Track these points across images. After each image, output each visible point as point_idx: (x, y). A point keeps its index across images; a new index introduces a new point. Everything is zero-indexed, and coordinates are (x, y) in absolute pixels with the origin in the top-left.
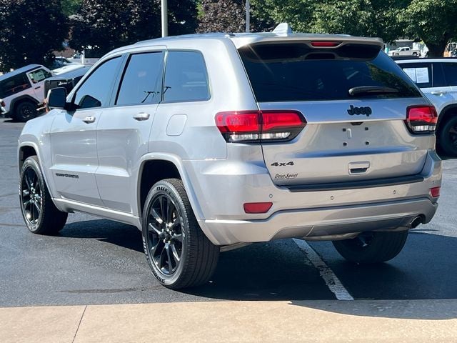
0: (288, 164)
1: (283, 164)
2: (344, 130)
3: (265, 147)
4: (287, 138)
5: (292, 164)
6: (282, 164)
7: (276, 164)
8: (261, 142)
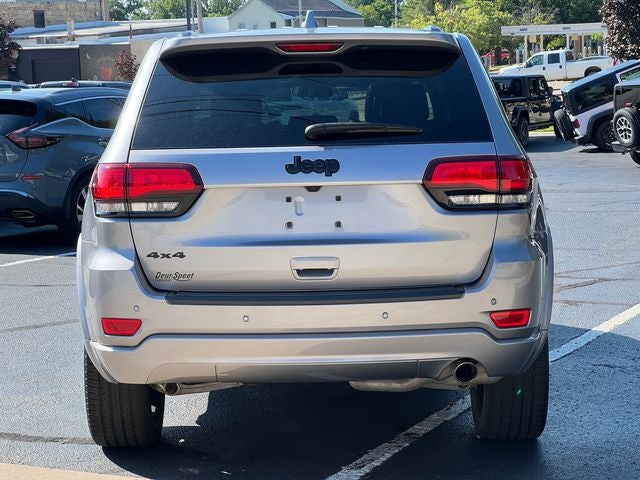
0: (175, 256)
1: (167, 256)
2: (289, 200)
3: (136, 225)
4: (172, 211)
5: (181, 255)
6: (164, 256)
7: (155, 255)
8: (130, 216)
